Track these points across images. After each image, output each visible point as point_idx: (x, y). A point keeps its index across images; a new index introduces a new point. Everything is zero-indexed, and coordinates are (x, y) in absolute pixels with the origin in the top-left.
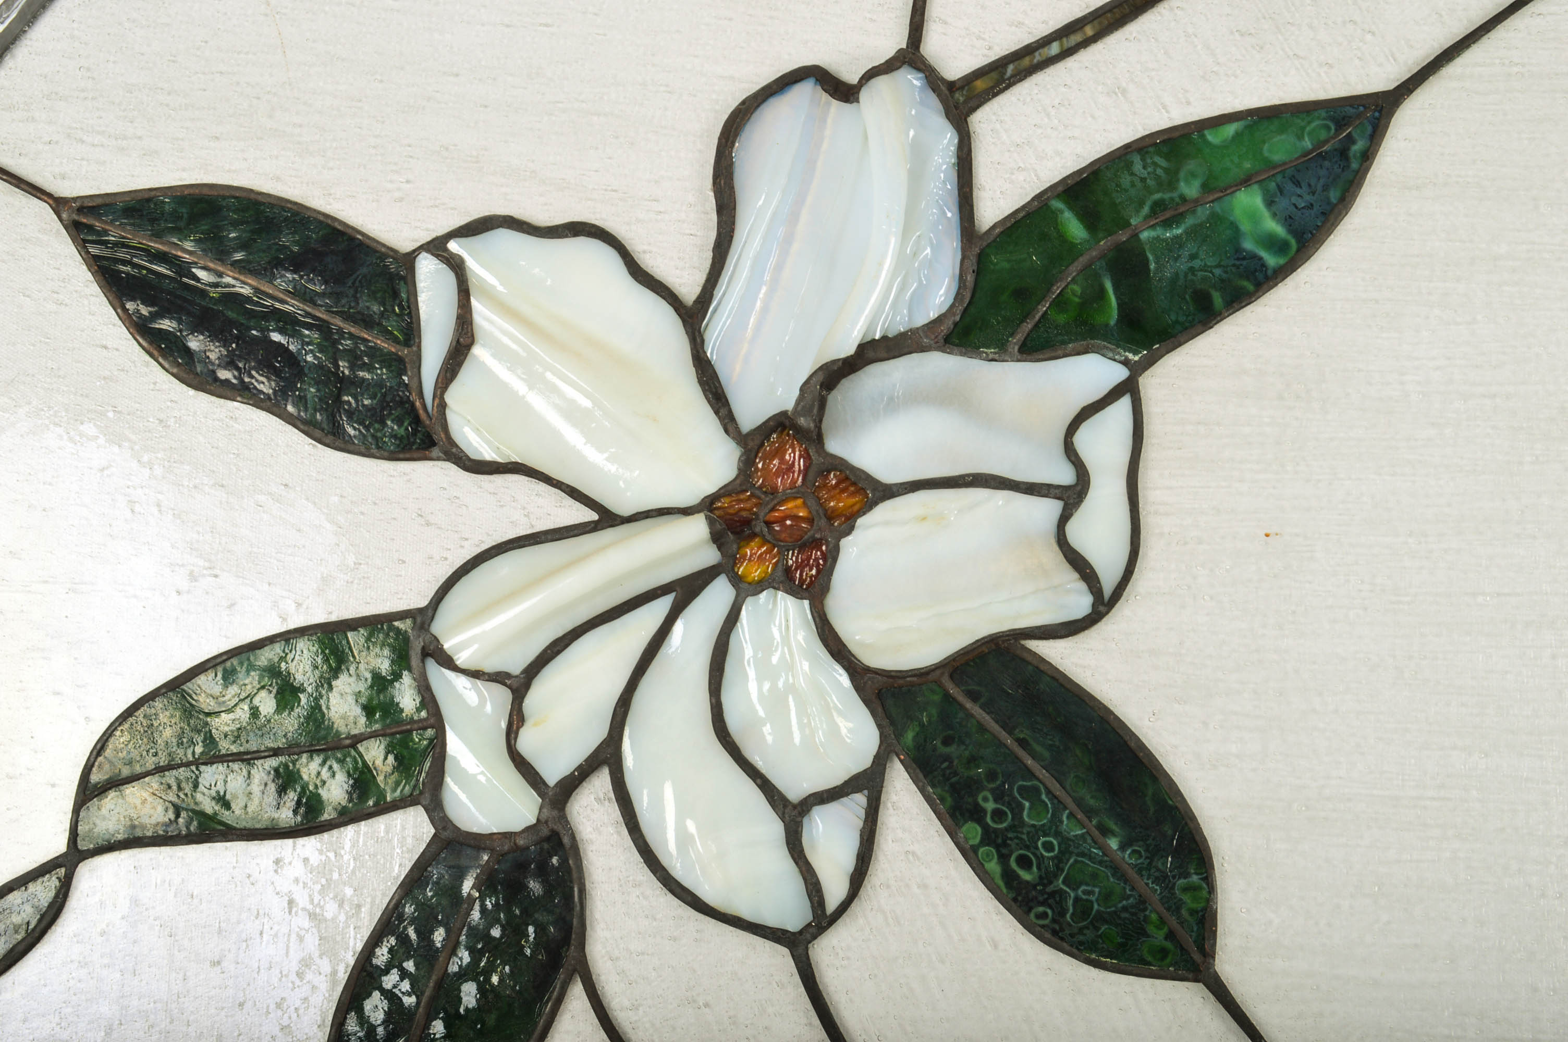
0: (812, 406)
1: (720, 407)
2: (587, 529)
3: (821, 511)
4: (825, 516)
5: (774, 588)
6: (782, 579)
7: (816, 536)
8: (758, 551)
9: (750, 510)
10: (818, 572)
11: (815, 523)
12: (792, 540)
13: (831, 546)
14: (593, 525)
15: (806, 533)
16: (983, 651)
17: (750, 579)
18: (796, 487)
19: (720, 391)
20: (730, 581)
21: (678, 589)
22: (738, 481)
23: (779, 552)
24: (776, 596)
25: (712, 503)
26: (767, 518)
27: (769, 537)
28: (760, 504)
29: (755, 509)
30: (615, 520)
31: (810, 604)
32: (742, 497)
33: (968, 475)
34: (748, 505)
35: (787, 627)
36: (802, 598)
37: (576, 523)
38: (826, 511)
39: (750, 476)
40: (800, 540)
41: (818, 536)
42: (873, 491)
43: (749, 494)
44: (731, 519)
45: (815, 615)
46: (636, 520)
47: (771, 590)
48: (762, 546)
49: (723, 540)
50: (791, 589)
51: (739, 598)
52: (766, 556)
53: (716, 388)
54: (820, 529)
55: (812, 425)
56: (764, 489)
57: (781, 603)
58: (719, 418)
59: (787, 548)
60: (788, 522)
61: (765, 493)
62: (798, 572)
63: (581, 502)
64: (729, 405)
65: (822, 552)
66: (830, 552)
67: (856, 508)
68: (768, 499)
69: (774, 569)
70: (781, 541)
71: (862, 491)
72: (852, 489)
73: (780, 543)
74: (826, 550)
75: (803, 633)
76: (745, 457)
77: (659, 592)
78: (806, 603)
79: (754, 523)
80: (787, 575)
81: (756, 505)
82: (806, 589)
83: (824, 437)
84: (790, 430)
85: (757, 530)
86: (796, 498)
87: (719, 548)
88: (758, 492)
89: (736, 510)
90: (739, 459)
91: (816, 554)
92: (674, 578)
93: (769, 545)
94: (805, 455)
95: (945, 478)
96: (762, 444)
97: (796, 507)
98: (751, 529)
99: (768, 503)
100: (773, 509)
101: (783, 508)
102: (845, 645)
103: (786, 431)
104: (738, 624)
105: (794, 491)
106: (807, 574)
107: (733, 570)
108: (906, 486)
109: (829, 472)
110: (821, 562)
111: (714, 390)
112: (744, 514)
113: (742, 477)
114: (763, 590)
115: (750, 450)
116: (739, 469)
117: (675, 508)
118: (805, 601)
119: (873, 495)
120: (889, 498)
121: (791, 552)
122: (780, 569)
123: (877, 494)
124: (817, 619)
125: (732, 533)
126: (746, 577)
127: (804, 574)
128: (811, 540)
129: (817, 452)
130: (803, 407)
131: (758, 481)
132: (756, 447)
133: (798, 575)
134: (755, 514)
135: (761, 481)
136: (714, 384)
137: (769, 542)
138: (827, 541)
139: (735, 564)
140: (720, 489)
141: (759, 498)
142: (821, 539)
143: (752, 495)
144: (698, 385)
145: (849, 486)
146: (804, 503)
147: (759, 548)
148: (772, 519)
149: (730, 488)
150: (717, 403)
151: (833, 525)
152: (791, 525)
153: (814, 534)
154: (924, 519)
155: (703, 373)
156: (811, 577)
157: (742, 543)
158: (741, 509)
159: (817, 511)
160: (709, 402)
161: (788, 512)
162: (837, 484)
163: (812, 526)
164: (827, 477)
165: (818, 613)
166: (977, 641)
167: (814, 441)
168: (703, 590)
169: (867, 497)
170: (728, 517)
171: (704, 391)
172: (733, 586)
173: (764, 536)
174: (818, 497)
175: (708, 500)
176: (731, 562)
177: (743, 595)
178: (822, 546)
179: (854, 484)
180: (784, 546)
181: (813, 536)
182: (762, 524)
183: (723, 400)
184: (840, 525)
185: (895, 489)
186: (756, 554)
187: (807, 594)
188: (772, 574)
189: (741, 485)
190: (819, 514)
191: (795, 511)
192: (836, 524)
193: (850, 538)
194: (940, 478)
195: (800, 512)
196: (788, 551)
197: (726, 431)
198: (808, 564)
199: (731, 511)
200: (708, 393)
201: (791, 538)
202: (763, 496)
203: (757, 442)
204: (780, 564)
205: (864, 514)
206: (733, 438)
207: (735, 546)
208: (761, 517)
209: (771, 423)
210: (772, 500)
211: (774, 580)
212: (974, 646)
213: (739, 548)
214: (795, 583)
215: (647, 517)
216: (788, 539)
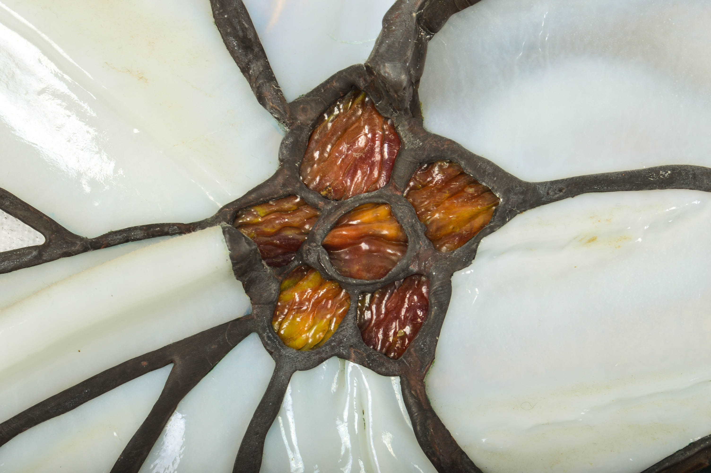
0: (404, 46)
1: (250, 61)
2: (26, 259)
3: (418, 227)
4: (426, 235)
5: (342, 357)
6: (354, 340)
7: (411, 268)
8: (312, 296)
9: (299, 228)
10: (415, 330)
11: (410, 245)
12: (371, 275)
13: (436, 285)
14: (35, 253)
15: (394, 263)
16: (701, 465)
17: (299, 342)
18: (376, 189)
19: (250, 36)
20: (265, 345)
21: (177, 358)
22: (280, 180)
23: (348, 297)
24: (343, 370)
25: (235, 217)
26: (328, 239)
27: (331, 271)
28: (317, 216)
29: (307, 227)
30: (73, 244)
31: (402, 383)
32: (286, 205)
33: (665, 168)
34: (296, 220)
35: (363, 424)
36: (387, 374)
37: (9, 249)
38: (426, 227)
39: (300, 171)
40: (385, 275)
41: (414, 268)
42: (506, 193)
43: (298, 200)
44: (266, 243)
45: (411, 401)
46: (108, 245)
47: (335, 360)
48: (320, 286)
49: (253, 274)
50: (368, 356)
51: (281, 373)
52: (327, 302)
53: (244, 30)
54: (417, 256)
55: (404, 77)
56: (324, 193)
57: (352, 383)
58: (249, 78)
59: (363, 288)
60: (364, 246)
61: (326, 197)
62: (381, 332)
63: (15, 216)
64: (265, 57)
65: (421, 296)
66: (435, 294)
67: (478, 221)
68: (329, 207)
69: (340, 325)
70: (351, 276)
71: (487, 195)
72: (471, 190)
73: (350, 280)
74: (428, 292)
75: (391, 435)
76: (291, 140)
77: (144, 364)
78: (395, 381)
79: (306, 247)
80: (363, 335)
81: (310, 219)
82: (394, 358)
83: (423, 108)
84: (366, 95)
85: (312, 259)
86: (378, 205)
87: (247, 289)
88: (312, 197)
89: (278, 227)
90: (282, 143)
91: (411, 300)
92: (171, 342)
93: (333, 286)
94: (392, 137)
95: (626, 173)
96: (320, 119)
97: (378, 220)
98: (302, 259)
99: (330, 213)
100: (337, 225)
101: (355, 222)
102: (463, 453)
103: (360, 98)
104: (280, 418)
105: (373, 193)
106: (395, 333)
107: (271, 327)
108: (560, 186)
109: (431, 164)
110: (420, 313)
111: (241, 33)
112: (290, 234)
113: (287, 172)
114: (321, 361)
115: (300, 128)
116: (281, 160)
117: (174, 225)
118: (393, 378)
119: (507, 201)
120: (532, 206)
121: (368, 297)
122: (351, 325)
123: (514, 198)
124: (414, 409)
125: (269, 264)
126: (292, 339)
127: (391, 333)
128: (402, 275)
129: (411, 130)
130: (390, 47)
131: (314, 179)
132: (310, 123)
133: (380, 336)
134: (307, 233)
135: (318, 179)
136: (242, 25)
137: (332, 280)
138: (429, 276)
139: (274, 317)
140: (250, 193)
141: (315, 207)
142: (419, 274)
143: (304, 203)
144: (215, 28)
145: (465, 187)
146: (392, 214)
147: (315, 290)
148: (337, 241)
149: (266, 191)
150: (246, 55)
151: (439, 249)
152: (369, 252)
153: (408, 266)
154: (593, 240)
155: (223, 6)
156: (403, 338)
157: (286, 283)
158: (286, 227)
159: (412, 226)
160: (232, 53)
161: (364, 229)
162: (447, 182)
163: (403, 252)
164: (428, 172)
165: (416, 397)
166: (693, 445)
167: (406, 110)
168: (220, 360)
169: (497, 204)
170: (263, 239)
171: (225, 36)
172: (271, 353)
173: (323, 270)
174: (413, 204)
175: (230, 211)
176: (268, 313)
177: (287, 368)
178: (420, 285)
179: (474, 182)
180: (357, 285)
181: (406, 269)
182: (320, 249)
183: (256, 50)
184: (452, 250)
185: (542, 191)
186: (309, 300)
187: (395, 367)
188: (336, 333)
189: (284, 185)
190: (415, 231)
191: (376, 229)
192: (444, 248)
193: (467, 271)
194: (618, 174)
195: (383, 228)
196: (364, 294)
197: (261, 99)
198: (397, 317)
199: (268, 229)
200: (231, 39)
201: (368, 271)
202: (321, 204)
203: (313, 114)
204: (350, 317)
205: (492, 230)
206: (272, 110)
207: (274, 287)
208: (318, 237)
209: (335, 84)
210: (337, 208)
211: (340, 342)
212: (688, 454)
213: (281, 291)
214: (375, 348)
215: (127, 240)
216: (364, 274)
